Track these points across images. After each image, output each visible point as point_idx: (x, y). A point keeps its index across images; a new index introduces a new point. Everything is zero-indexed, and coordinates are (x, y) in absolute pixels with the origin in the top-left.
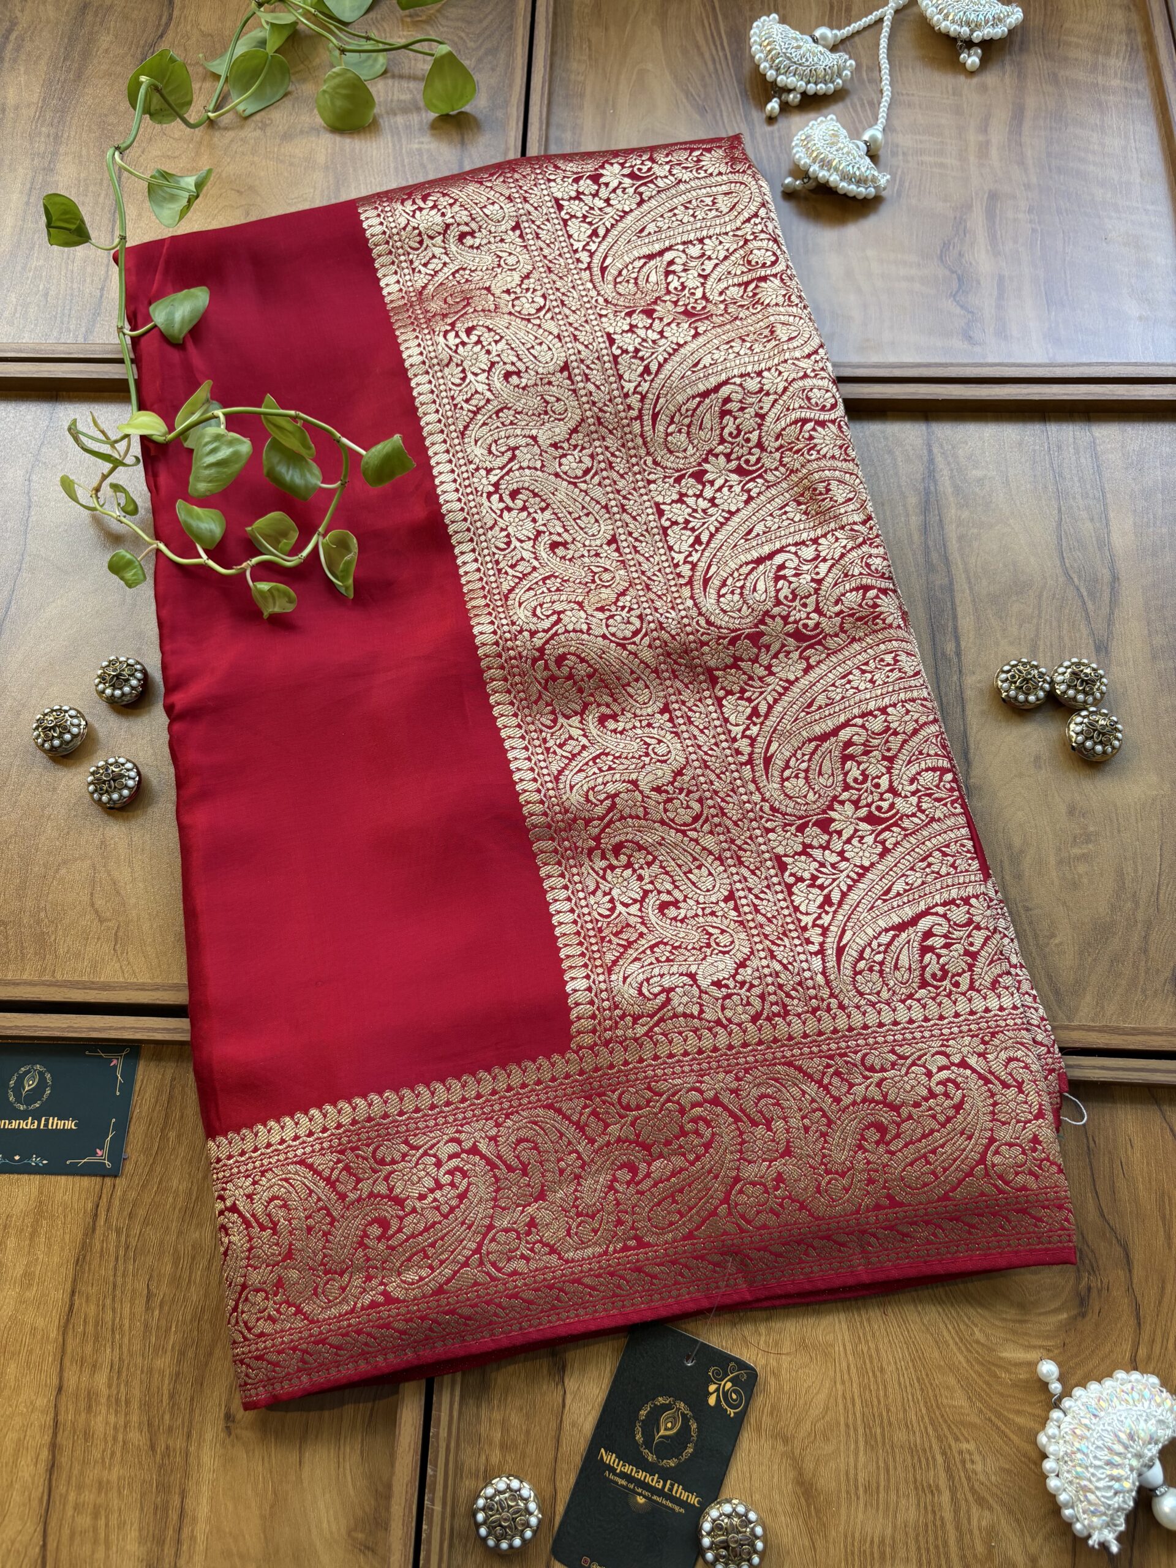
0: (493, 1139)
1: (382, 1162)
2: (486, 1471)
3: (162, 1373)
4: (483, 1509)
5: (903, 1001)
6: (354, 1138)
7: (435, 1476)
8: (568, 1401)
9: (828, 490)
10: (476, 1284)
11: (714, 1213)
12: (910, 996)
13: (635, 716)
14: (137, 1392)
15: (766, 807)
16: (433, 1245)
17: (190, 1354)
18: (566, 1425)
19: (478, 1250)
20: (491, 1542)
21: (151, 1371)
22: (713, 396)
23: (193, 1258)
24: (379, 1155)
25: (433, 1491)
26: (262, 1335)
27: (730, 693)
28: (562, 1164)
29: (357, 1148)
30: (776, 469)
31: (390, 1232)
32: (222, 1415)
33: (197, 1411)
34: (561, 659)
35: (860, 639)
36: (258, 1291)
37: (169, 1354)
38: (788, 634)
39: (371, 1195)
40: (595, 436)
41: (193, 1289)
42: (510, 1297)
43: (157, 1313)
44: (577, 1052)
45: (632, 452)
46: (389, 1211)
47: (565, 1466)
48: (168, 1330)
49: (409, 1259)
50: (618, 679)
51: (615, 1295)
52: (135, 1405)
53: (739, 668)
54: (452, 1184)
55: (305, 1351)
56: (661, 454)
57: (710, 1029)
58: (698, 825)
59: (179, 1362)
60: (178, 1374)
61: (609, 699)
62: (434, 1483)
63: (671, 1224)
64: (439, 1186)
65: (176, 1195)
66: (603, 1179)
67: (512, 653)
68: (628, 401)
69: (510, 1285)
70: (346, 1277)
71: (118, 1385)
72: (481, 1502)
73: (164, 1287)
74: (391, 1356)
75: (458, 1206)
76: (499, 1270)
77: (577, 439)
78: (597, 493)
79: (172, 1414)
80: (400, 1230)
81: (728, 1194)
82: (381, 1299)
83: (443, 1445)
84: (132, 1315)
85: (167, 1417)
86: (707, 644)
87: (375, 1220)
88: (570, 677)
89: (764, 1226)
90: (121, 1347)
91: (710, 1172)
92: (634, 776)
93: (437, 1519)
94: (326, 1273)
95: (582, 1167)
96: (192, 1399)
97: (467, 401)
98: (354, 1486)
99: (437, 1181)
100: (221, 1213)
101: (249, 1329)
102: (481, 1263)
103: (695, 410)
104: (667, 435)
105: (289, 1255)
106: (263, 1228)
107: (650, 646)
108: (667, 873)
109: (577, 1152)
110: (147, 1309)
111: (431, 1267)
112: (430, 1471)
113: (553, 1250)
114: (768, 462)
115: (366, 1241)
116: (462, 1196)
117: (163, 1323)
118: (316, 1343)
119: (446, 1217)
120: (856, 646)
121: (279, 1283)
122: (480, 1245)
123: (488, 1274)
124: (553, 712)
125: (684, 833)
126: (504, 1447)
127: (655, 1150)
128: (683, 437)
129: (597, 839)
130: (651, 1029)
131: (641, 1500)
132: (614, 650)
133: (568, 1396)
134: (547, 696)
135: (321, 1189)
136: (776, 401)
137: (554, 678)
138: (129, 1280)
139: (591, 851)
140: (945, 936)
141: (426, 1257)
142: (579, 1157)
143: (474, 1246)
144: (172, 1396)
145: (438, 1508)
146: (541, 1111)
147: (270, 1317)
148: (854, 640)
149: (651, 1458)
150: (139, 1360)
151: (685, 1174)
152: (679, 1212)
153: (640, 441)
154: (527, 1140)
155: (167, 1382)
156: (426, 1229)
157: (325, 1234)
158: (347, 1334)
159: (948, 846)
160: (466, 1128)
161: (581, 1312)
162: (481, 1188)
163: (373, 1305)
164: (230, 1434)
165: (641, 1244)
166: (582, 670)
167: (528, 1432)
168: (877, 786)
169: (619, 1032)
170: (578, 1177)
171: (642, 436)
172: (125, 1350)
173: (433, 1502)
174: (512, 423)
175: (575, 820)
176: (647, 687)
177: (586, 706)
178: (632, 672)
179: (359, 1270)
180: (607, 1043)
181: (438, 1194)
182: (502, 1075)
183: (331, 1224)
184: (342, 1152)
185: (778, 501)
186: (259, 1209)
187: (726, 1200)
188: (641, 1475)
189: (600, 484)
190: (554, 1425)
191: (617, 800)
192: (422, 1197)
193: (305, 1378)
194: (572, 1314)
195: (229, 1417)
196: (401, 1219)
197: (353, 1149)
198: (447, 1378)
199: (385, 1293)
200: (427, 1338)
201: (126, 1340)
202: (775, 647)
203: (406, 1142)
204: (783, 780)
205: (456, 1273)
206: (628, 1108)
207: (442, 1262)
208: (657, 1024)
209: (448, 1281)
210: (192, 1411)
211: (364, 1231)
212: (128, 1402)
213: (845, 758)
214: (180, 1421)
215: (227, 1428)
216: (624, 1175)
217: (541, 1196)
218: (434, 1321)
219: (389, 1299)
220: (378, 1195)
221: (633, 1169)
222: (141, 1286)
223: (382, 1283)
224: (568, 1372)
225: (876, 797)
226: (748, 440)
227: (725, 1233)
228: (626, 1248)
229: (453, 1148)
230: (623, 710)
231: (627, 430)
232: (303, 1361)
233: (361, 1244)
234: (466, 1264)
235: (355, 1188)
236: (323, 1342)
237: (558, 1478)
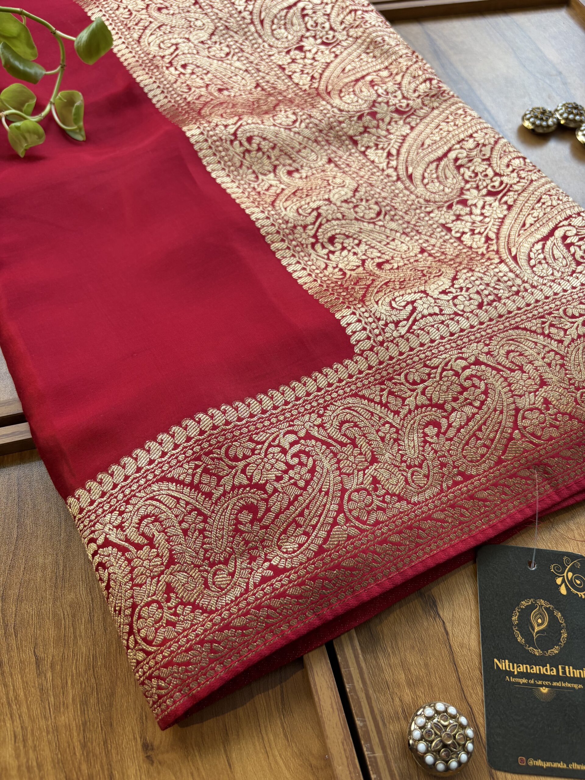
0: (321, 426)
1: (236, 459)
2: (403, 711)
3: (68, 728)
4: (422, 738)
5: (571, 275)
6: (206, 445)
7: (365, 726)
8: (449, 629)
9: (384, 41)
10: (349, 537)
11: (511, 439)
12: (574, 272)
13: (311, 168)
14: (47, 753)
15: (422, 201)
16: (301, 514)
17: (93, 700)
18: (456, 648)
19: (341, 510)
20: (441, 766)
21: (56, 729)
22: (294, 8)
23: (74, 616)
24: (232, 453)
25: (369, 740)
26: (165, 641)
27: (368, 147)
28: (380, 434)
29: (211, 452)
30: (346, 39)
31: (260, 515)
32: (140, 747)
33: (113, 751)
34: (249, 140)
35: (437, 108)
36: (148, 604)
37: (71, 707)
38: (392, 112)
39: (233, 487)
40: (227, 36)
41: (80, 642)
42: (381, 543)
43: (49, 674)
44: (361, 355)
45: (254, 42)
46: (254, 496)
47: (469, 683)
48: (64, 686)
49: (285, 532)
50: (293, 148)
51: (461, 523)
52: (48, 766)
53: (369, 133)
54: (301, 464)
55: (212, 641)
56: (272, 41)
57: (452, 319)
58: (381, 217)
59: (83, 712)
60: (85, 724)
61: (291, 162)
62: (367, 732)
63: (482, 456)
64: (290, 467)
65: (44, 568)
66: (416, 438)
67: (215, 138)
68: (242, 15)
69: (378, 533)
70: (232, 564)
71: (27, 753)
72: (417, 734)
73: (51, 650)
74: (294, 622)
75: (312, 479)
76: (364, 523)
77: (215, 38)
78: (238, 64)
79: (88, 761)
80: (268, 510)
81: (515, 422)
82: (270, 573)
83: (362, 696)
84: (25, 684)
85: (84, 767)
86: (343, 122)
87: (243, 508)
88: (259, 149)
89: (551, 438)
90: (20, 716)
91: (495, 410)
92: (326, 197)
93: (382, 764)
94: (211, 565)
95: (397, 432)
96: (105, 742)
97: (136, 24)
98: (288, 768)
99: (287, 463)
100: (95, 553)
101: (150, 643)
102: (348, 520)
103: (286, 16)
104: (273, 31)
105: (172, 561)
106: (139, 547)
107: (307, 127)
108: (373, 247)
109: (388, 422)
110: (39, 675)
111: (306, 533)
112: (359, 723)
113: (400, 499)
114: (340, 36)
115: (241, 527)
116: (312, 471)
117: (59, 682)
118: (221, 630)
119: (304, 489)
120: (436, 112)
121: (169, 589)
122: (341, 505)
123: (357, 528)
124: (254, 172)
125: (374, 223)
126: (411, 684)
127: (448, 407)
128: (283, 31)
129: (315, 236)
130: (410, 328)
131: (545, 690)
132: (284, 133)
133: (447, 624)
134: (246, 163)
135: (186, 495)
136: (333, 6)
137: (248, 151)
138: (14, 654)
139: (313, 245)
140: (577, 235)
141: (299, 526)
142: (392, 426)
143: (336, 507)
144: (84, 746)
145: (379, 754)
146: (350, 400)
147: (169, 623)
148: (433, 109)
149: (537, 652)
150: (43, 723)
151: (478, 417)
152: (485, 445)
153: (256, 35)
154: (348, 421)
155: (75, 734)
156: (291, 503)
157: (202, 531)
158: (248, 613)
159: (549, 191)
160: (296, 422)
161: (440, 543)
162: (327, 463)
163: (264, 580)
164: (152, 763)
165: (467, 477)
166: (265, 146)
167: (426, 665)
168: (486, 175)
169: (387, 335)
170: (396, 440)
171: (257, 32)
172: (26, 718)
173: (372, 750)
174: (170, 32)
175: (295, 227)
176: (312, 151)
177: (275, 167)
178: (300, 144)
179: (242, 555)
180: (382, 343)
181: (291, 473)
182: (310, 382)
183: (205, 521)
184: (198, 459)
185: (355, 54)
186: (132, 533)
187: (515, 426)
188: (536, 670)
189: (238, 60)
190: (445, 652)
191: (320, 211)
192: (278, 479)
193: (219, 668)
194: (433, 546)
195: (147, 747)
196: (266, 501)
197: (207, 454)
198: (344, 638)
199: (271, 567)
200: (322, 597)
201: (24, 709)
202: (387, 120)
203: (251, 440)
204: (425, 185)
205: (329, 532)
206: (415, 383)
207: (314, 527)
208: (413, 324)
209: (326, 540)
210: (108, 753)
211: (236, 519)
212: (40, 766)
213: (458, 168)
214: (98, 766)
215: (148, 757)
216: (431, 431)
217: (374, 460)
218: (325, 578)
219: (277, 571)
220: (241, 486)
221: (436, 424)
222: (28, 655)
223: (266, 560)
224: (439, 606)
225: (488, 181)
226: (324, 28)
227: (525, 451)
228: (456, 483)
229: (292, 438)
230: (302, 166)
231: (246, 30)
232: (212, 651)
233: (237, 530)
234: (335, 523)
235: (218, 485)
236: (227, 627)
237: (468, 695)
